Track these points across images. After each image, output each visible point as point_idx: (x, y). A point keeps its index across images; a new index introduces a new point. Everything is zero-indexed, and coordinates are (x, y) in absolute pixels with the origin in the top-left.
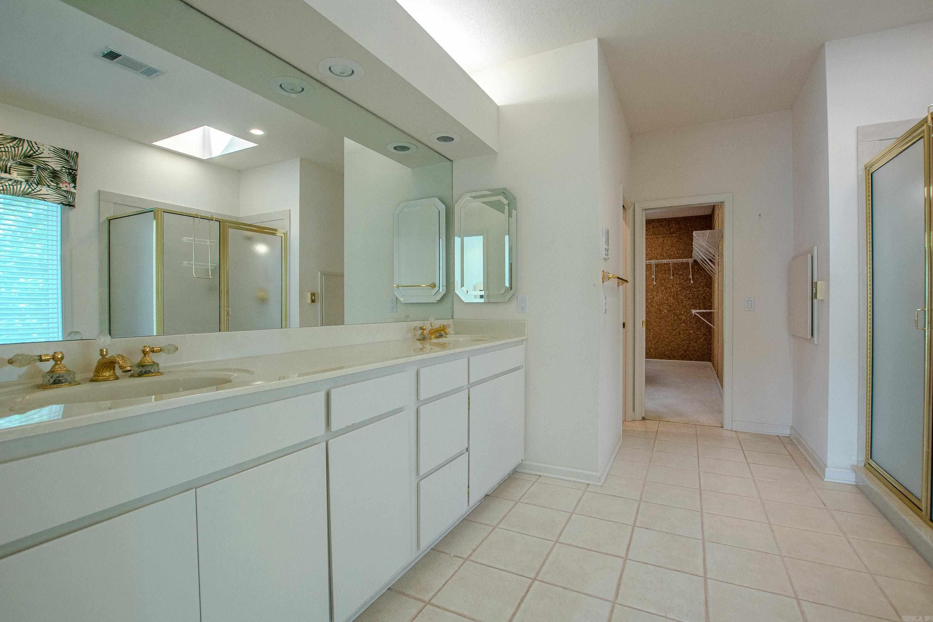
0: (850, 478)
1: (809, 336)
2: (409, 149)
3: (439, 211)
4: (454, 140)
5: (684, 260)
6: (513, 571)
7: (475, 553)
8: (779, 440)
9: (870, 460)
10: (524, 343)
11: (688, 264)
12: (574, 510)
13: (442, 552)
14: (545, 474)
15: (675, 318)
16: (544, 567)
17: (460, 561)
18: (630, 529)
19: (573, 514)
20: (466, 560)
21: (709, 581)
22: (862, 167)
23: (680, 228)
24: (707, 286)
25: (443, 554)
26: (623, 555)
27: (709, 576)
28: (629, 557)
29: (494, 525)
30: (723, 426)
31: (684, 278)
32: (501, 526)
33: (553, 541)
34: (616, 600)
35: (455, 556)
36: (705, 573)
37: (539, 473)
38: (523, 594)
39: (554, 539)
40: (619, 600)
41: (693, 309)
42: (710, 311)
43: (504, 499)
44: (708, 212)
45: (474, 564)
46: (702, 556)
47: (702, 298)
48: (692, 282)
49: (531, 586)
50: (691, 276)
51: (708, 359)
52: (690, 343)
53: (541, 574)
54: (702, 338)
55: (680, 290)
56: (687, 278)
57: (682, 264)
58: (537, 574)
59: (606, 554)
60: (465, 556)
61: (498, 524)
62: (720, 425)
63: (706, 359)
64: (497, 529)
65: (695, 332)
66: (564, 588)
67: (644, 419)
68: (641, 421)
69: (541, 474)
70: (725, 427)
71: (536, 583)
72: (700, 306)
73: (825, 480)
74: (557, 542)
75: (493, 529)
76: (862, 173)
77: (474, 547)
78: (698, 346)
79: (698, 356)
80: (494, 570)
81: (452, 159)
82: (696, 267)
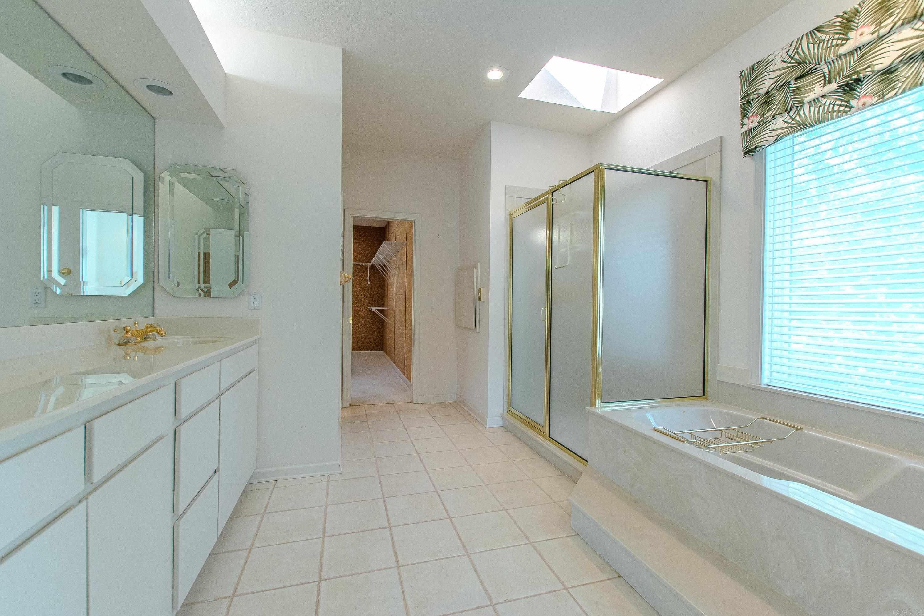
0: (499, 422)
1: (474, 327)
2: (91, 83)
3: (133, 178)
4: (173, 96)
5: (364, 264)
6: (295, 583)
7: (240, 585)
8: (450, 404)
9: (511, 407)
10: (257, 342)
11: (366, 267)
12: (327, 502)
13: (194, 603)
14: (280, 478)
15: (355, 314)
16: (324, 565)
17: (226, 602)
18: (382, 501)
19: (327, 506)
20: (232, 598)
21: (453, 519)
22: (507, 213)
23: (360, 236)
24: (381, 287)
25: (199, 605)
26: (386, 524)
27: (451, 516)
28: (392, 525)
29: (249, 547)
30: (412, 401)
31: (363, 279)
32: (257, 544)
33: (321, 538)
34: (398, 564)
35: (216, 600)
36: (448, 514)
37: (274, 478)
38: (315, 600)
39: (321, 536)
40: (401, 563)
41: (370, 306)
42: (383, 308)
43: (246, 516)
44: (383, 225)
45: (245, 596)
46: (441, 503)
47: (377, 297)
48: (369, 283)
49: (319, 588)
50: (368, 278)
51: (381, 349)
52: (367, 336)
53: (324, 573)
54: (376, 331)
55: (359, 290)
56: (365, 280)
57: (362, 267)
58: (320, 574)
59: (373, 530)
60: (230, 593)
61: (253, 544)
62: (410, 401)
63: (379, 349)
64: (253, 550)
65: (371, 327)
66: (352, 575)
67: (350, 405)
68: (348, 409)
69: (277, 478)
70: (414, 401)
71: (324, 583)
72: (375, 304)
73: (487, 426)
74: (324, 537)
75: (250, 552)
76: (507, 217)
77: (236, 580)
78: (373, 338)
79: (373, 346)
80: (273, 591)
81: (154, 116)
82: (372, 270)
